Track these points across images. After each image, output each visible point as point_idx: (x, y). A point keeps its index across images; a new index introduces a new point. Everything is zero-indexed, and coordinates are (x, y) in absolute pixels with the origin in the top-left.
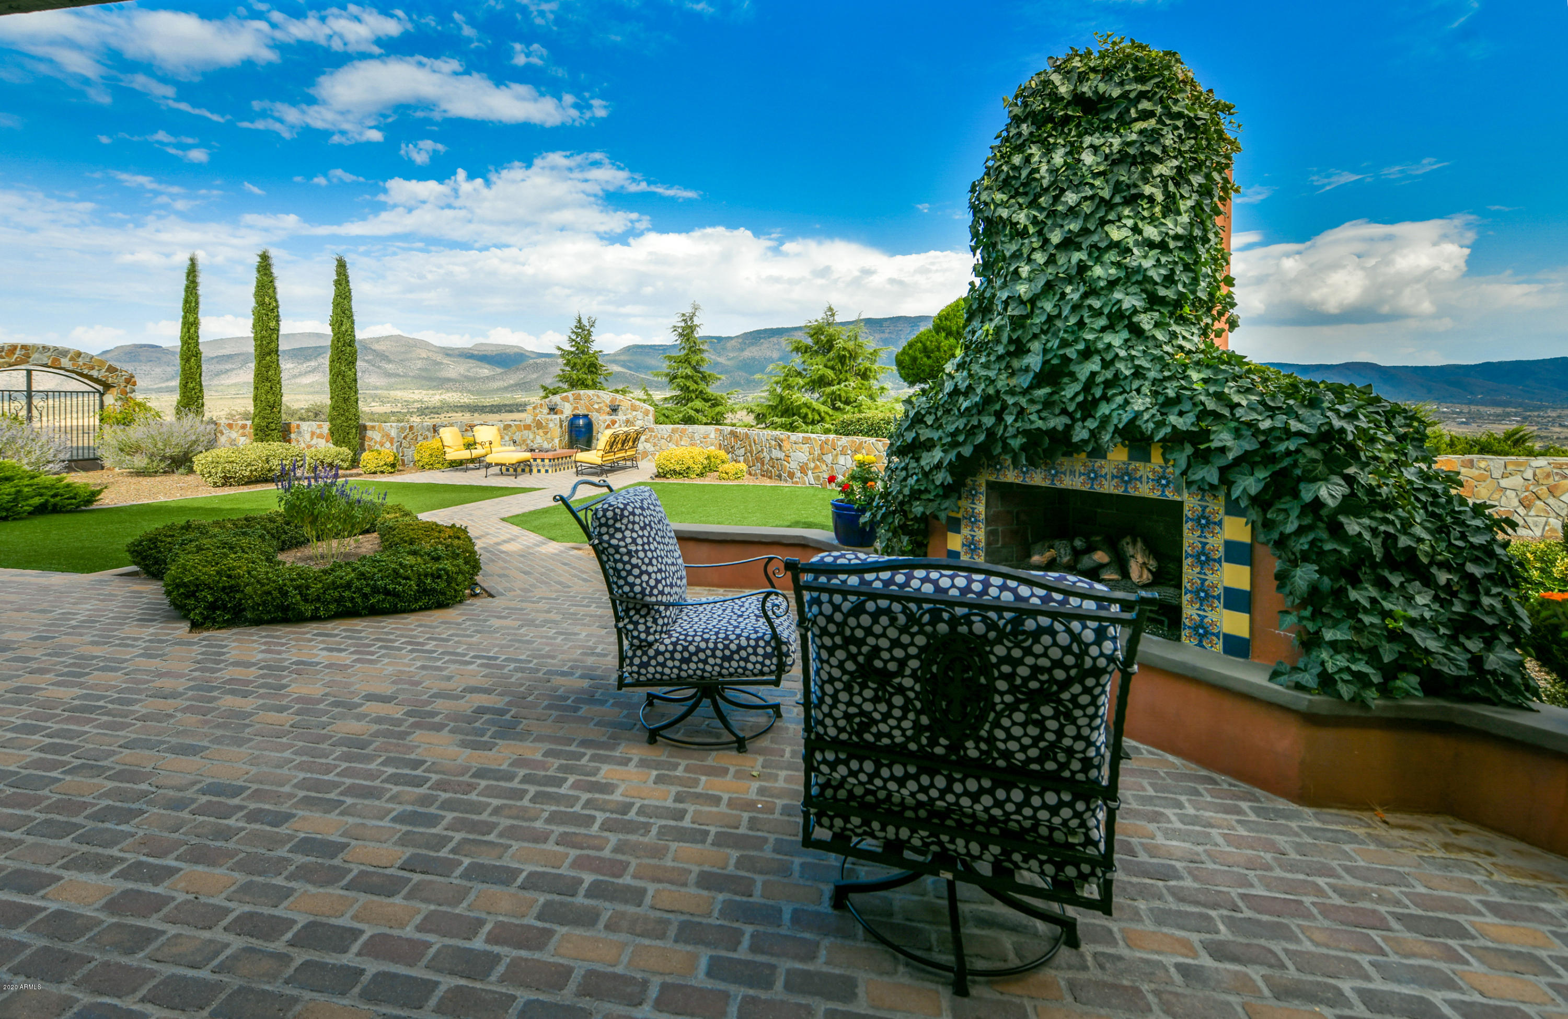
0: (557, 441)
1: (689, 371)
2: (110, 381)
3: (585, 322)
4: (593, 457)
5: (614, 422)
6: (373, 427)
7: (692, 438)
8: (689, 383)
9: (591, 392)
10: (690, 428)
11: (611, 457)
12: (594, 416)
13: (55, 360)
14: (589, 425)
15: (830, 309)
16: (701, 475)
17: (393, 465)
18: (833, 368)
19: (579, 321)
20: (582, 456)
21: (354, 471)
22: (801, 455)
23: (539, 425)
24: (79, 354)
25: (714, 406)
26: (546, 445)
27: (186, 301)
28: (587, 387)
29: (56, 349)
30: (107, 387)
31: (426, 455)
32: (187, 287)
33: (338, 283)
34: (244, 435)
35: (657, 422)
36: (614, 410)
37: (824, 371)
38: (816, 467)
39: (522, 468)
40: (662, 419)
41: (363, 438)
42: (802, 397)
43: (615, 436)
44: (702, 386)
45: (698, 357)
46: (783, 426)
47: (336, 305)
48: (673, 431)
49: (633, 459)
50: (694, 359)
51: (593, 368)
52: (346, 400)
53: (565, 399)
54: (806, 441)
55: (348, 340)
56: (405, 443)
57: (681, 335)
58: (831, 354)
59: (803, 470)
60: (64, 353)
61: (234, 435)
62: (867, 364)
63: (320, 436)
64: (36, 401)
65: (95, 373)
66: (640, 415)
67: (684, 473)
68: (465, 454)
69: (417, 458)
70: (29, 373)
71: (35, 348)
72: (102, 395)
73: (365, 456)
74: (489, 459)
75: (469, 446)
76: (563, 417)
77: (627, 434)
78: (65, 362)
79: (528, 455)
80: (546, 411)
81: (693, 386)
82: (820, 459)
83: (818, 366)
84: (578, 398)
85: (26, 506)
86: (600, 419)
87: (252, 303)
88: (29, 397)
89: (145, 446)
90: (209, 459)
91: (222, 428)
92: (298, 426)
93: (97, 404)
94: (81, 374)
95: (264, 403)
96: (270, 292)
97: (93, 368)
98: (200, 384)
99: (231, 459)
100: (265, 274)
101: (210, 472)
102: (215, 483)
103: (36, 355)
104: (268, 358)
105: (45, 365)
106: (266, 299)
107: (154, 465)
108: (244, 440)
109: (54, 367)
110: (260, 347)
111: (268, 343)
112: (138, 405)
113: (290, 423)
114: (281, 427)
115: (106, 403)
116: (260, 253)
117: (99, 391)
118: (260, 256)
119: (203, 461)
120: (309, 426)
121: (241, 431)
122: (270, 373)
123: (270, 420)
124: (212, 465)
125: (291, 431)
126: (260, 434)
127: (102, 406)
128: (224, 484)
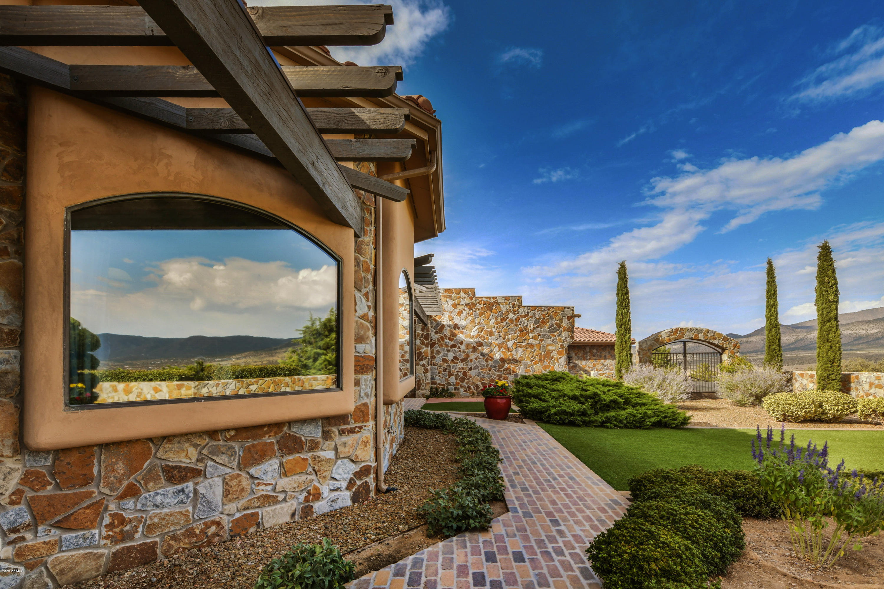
2: (725, 346)
13: (696, 335)
24: (708, 331)
27: (768, 291)
29: (696, 329)
30: (724, 350)
32: (768, 282)
34: (812, 382)
60: (701, 331)
61: (805, 382)
63: (879, 386)
64: (689, 357)
65: (716, 342)
70: (685, 343)
71: (687, 329)
72: (721, 354)
78: (701, 336)
85: (648, 422)
87: (815, 284)
88: (685, 356)
89: (741, 386)
90: (773, 400)
91: (796, 376)
92: (857, 377)
93: (719, 360)
94: (709, 343)
95: (825, 359)
96: (830, 273)
97: (715, 339)
98: (779, 346)
99: (789, 402)
100: (825, 260)
101: (773, 410)
102: (778, 418)
103: (687, 333)
104: (828, 324)
105: (691, 339)
106: (827, 279)
107: (746, 399)
108: (812, 386)
109: (695, 340)
110: (821, 315)
111: (828, 313)
112: (741, 361)
113: (850, 375)
114: (841, 378)
115: (723, 359)
116: (821, 245)
117: (719, 352)
118: (821, 247)
119: (769, 402)
120: (867, 377)
121: (810, 379)
122: (830, 336)
123: (831, 372)
124: (774, 405)
125: (850, 383)
126: (822, 383)
127: (721, 361)
128: (784, 420)
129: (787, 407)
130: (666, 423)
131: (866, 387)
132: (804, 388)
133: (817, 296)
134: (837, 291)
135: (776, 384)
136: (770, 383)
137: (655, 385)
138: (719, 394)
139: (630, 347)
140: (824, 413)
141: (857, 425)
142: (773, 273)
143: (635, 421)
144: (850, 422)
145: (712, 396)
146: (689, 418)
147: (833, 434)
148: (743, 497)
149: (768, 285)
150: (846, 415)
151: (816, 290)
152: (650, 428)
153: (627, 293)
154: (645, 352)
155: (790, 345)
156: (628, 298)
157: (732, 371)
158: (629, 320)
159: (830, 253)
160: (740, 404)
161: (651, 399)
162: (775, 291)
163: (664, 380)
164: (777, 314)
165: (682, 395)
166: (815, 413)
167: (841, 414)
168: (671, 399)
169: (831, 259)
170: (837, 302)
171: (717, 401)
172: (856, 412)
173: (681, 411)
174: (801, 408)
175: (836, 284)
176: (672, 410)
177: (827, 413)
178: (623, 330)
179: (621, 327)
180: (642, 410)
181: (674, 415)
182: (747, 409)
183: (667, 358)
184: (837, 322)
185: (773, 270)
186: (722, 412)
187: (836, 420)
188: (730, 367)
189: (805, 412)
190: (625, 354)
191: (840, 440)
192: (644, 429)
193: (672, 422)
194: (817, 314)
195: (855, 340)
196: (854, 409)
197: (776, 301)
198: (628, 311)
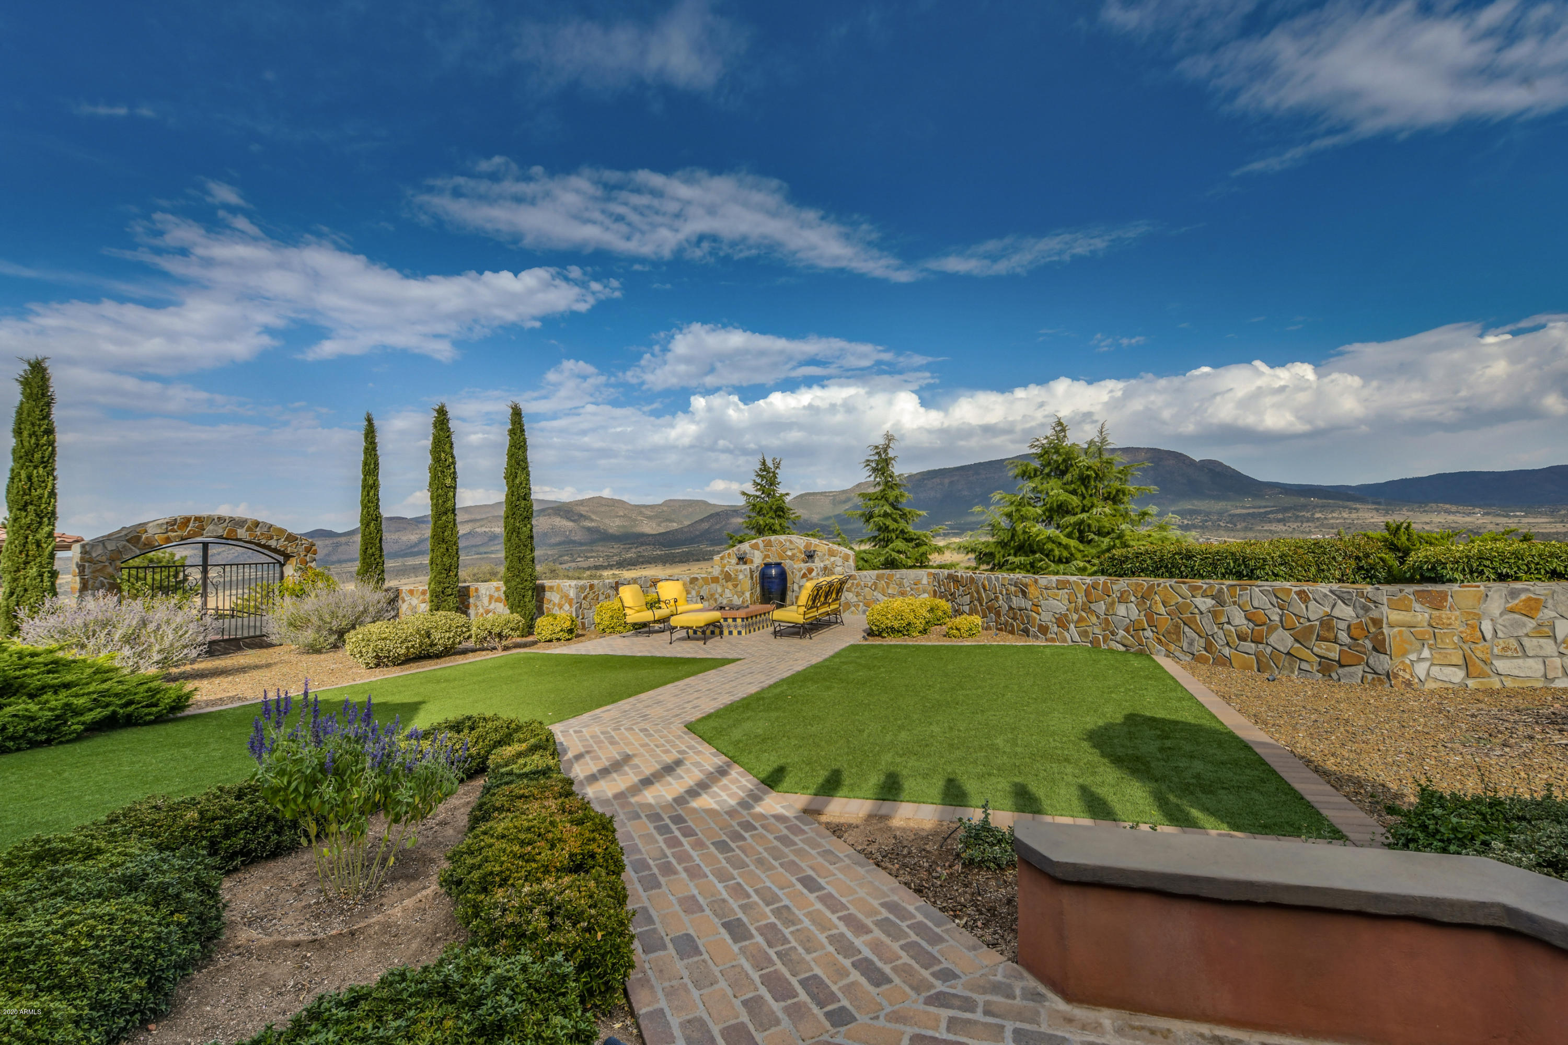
0: (748, 594)
1: (888, 509)
2: (289, 550)
3: (770, 464)
4: (792, 614)
5: (810, 571)
6: (551, 588)
7: (901, 585)
8: (889, 522)
9: (782, 538)
10: (898, 573)
11: (814, 613)
12: (787, 564)
13: (231, 531)
14: (783, 575)
15: (1060, 423)
16: (924, 631)
17: (570, 631)
18: (1074, 492)
19: (764, 463)
20: (778, 614)
21: (531, 639)
22: (1058, 604)
23: (728, 577)
24: (257, 524)
25: (918, 545)
26: (737, 601)
27: (365, 464)
28: (775, 532)
29: (232, 520)
30: (288, 557)
31: (606, 617)
32: (366, 449)
33: (512, 432)
34: (424, 602)
35: (859, 569)
36: (810, 556)
37: (1064, 496)
38: (1081, 619)
39: (711, 631)
40: (861, 563)
41: (540, 601)
42: (1041, 531)
43: (818, 588)
44: (902, 524)
45: (897, 492)
46: (1021, 567)
47: (511, 456)
48: (879, 577)
49: (836, 612)
50: (892, 495)
51: (780, 511)
52: (520, 560)
53: (755, 547)
54: (1061, 586)
55: (522, 492)
56: (585, 604)
57: (875, 470)
58: (1068, 477)
59: (1062, 622)
60: (241, 523)
61: (415, 602)
62: (1117, 484)
63: (498, 600)
64: (212, 573)
65: (273, 543)
66: (838, 560)
67: (905, 630)
68: (648, 616)
69: (597, 620)
70: (205, 546)
71: (211, 520)
72: (282, 566)
73: (540, 621)
74: (674, 621)
75: (653, 605)
76: (754, 566)
77: (830, 585)
78: (242, 533)
79: (716, 615)
80: (734, 561)
81: (893, 525)
82: (1086, 608)
83: (1056, 491)
84: (769, 544)
85: (76, 726)
86: (795, 567)
87: (429, 460)
88: (205, 572)
89: (314, 619)
90: (360, 636)
91: (403, 595)
92: (477, 590)
93: (277, 575)
94: (259, 545)
95: (439, 567)
96: (447, 447)
97: (272, 538)
98: (381, 549)
99: (383, 636)
100: (442, 429)
101: (361, 652)
102: (368, 664)
103: (211, 527)
104: (444, 518)
105: (221, 537)
106: (443, 455)
107: (322, 639)
108: (424, 607)
109: (229, 539)
110: (435, 506)
111: (444, 502)
112: (317, 575)
113: (469, 587)
114: (459, 591)
115: (286, 574)
116: (437, 407)
117: (279, 562)
118: (437, 411)
119: (354, 640)
120: (487, 589)
121: (421, 597)
122: (446, 534)
123: (446, 585)
124: (363, 644)
125: (469, 597)
126: (436, 600)
127: (282, 577)
128: (377, 665)
129: (381, 644)
130: (129, 716)
131: (486, 601)
132: (414, 610)
133: (431, 478)
134: (455, 473)
135: (371, 609)
136: (361, 608)
137: (117, 637)
138: (273, 637)
139: (52, 556)
140: (432, 645)
141: (471, 654)
142: (374, 437)
143: (35, 730)
144: (465, 652)
145: (259, 642)
146: (188, 696)
147: (439, 673)
148: (246, 828)
149: (365, 453)
150: (460, 643)
151: (430, 469)
152: (79, 738)
153: (50, 431)
154: (99, 566)
155: (411, 547)
156: (51, 443)
157: (299, 594)
158: (53, 494)
159: (448, 421)
160: (313, 649)
161: (89, 671)
162: (376, 464)
163: (144, 623)
164: (378, 499)
165: (186, 651)
166: (421, 646)
167: (453, 643)
168: (158, 662)
169: (448, 430)
170: (455, 488)
171: (271, 650)
172: (469, 637)
173: (173, 685)
174: (402, 642)
175: (454, 463)
176: (146, 686)
177: (435, 645)
178: (32, 516)
179: (24, 508)
180: (55, 701)
181: (153, 696)
182: (323, 656)
183: (176, 576)
184: (455, 515)
185: (373, 432)
186: (275, 670)
187: (449, 651)
188: (297, 588)
189: (407, 648)
190: (33, 571)
191: (447, 681)
192: (61, 743)
193: (147, 710)
194: (430, 502)
195: (490, 540)
196: (468, 634)
197: (377, 479)
198: (51, 473)
